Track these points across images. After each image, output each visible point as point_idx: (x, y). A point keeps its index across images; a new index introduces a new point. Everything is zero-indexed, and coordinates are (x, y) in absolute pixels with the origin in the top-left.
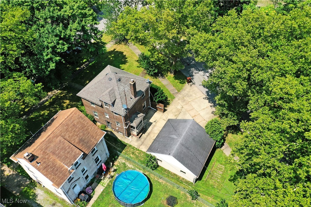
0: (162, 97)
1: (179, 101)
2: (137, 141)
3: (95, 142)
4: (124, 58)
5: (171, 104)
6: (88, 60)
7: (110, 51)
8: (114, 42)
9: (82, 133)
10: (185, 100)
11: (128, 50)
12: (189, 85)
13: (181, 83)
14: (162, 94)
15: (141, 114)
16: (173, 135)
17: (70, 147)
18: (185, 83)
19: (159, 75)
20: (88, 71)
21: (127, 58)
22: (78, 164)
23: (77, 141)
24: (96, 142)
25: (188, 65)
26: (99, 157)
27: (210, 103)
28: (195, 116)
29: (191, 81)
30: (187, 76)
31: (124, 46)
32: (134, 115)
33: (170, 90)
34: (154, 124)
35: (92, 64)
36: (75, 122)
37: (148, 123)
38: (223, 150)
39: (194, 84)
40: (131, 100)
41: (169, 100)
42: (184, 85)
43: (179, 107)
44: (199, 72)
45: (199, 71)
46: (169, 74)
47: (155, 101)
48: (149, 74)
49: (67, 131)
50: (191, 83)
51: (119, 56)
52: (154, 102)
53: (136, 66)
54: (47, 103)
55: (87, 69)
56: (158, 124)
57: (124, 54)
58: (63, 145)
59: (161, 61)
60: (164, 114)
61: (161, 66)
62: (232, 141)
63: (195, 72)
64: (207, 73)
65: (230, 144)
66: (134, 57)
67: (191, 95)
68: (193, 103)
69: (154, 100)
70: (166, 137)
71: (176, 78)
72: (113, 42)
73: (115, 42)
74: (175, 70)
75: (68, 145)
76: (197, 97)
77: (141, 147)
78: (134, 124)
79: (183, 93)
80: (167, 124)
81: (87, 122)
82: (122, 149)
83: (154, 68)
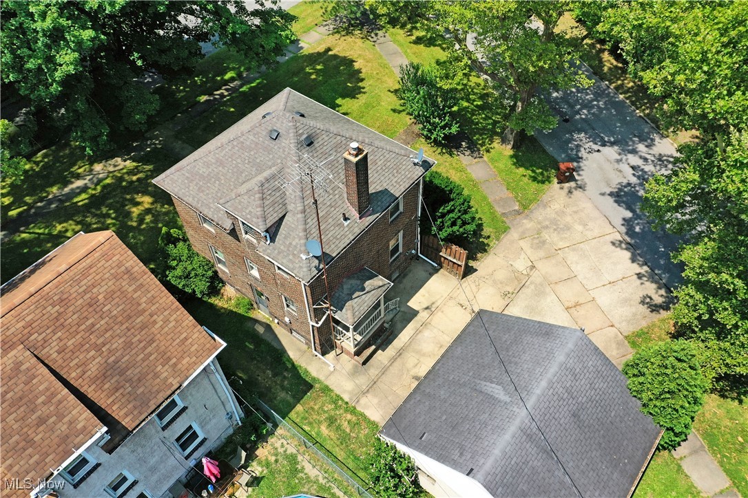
0: (464, 223)
1: (522, 243)
2: (354, 373)
3: (170, 381)
4: (354, 80)
5: (492, 251)
6: (240, 76)
7: (312, 54)
8: (332, 27)
9: (122, 340)
10: (544, 242)
11: (368, 55)
12: (562, 188)
13: (534, 181)
14: (466, 212)
15: (380, 281)
16: (492, 382)
17: (53, 395)
18: (550, 182)
19: (463, 143)
20: (232, 109)
21: (362, 80)
22: (87, 468)
23: (93, 370)
24: (178, 379)
25: (566, 121)
26: (196, 427)
27: (635, 265)
28: (577, 305)
29: (571, 178)
30: (559, 159)
31: (359, 42)
32: (354, 282)
33: (495, 200)
34: (423, 316)
35: (251, 87)
36: (100, 292)
37: (402, 309)
38: (681, 459)
39: (580, 188)
40: (346, 223)
41: (489, 237)
42: (545, 186)
43: (521, 265)
44: (601, 148)
45: (604, 145)
46: (496, 144)
47: (435, 236)
48: (427, 138)
49: (57, 324)
50: (573, 184)
51: (339, 72)
52: (432, 237)
53: (390, 108)
54: (82, 199)
55: (232, 102)
56: (438, 319)
57: (357, 66)
58: (27, 387)
59: (474, 101)
60: (464, 285)
61: (473, 115)
62: (718, 426)
63: (587, 146)
64: (630, 156)
65: (711, 438)
66: (386, 78)
67: (568, 228)
68: (572, 257)
69: (433, 233)
70: (464, 385)
71: (519, 161)
72: (327, 27)
73: (334, 29)
74: (523, 130)
75: (47, 389)
76: (589, 235)
77: (363, 401)
78: (347, 315)
79: (541, 214)
80: (471, 328)
81: (149, 295)
82: (293, 397)
83: (447, 118)
